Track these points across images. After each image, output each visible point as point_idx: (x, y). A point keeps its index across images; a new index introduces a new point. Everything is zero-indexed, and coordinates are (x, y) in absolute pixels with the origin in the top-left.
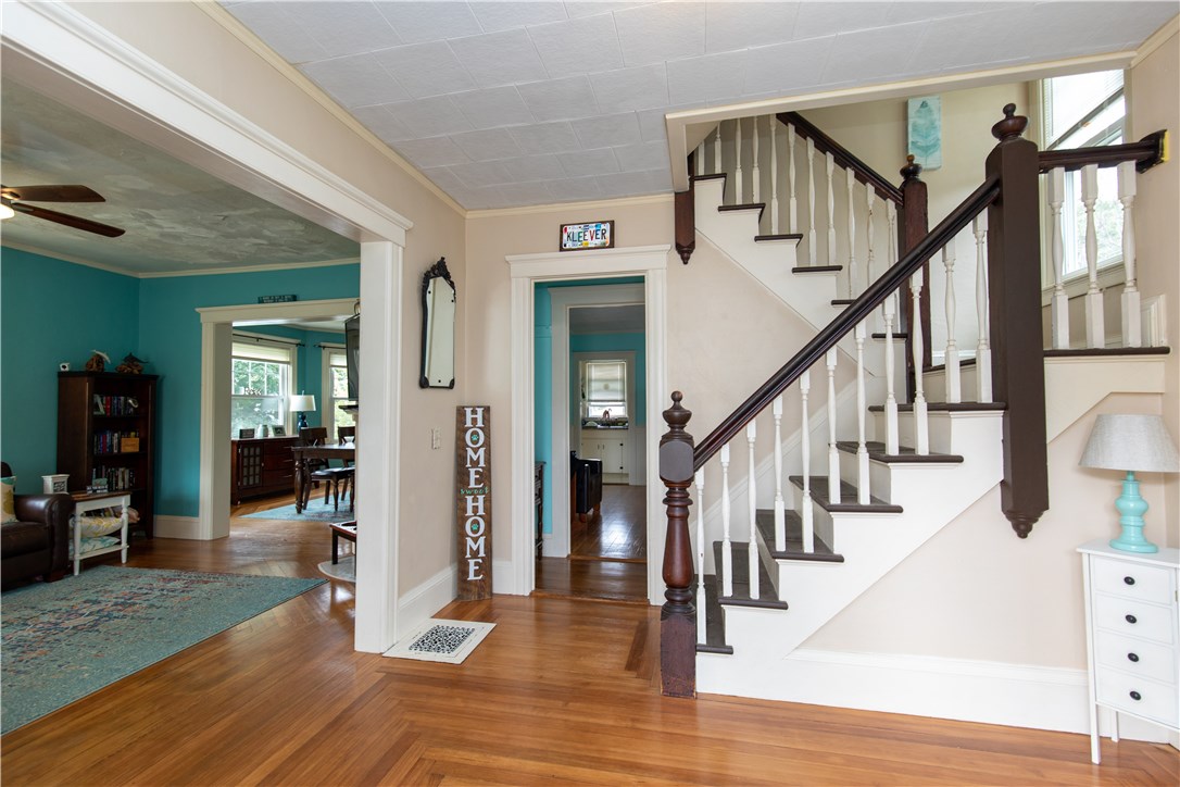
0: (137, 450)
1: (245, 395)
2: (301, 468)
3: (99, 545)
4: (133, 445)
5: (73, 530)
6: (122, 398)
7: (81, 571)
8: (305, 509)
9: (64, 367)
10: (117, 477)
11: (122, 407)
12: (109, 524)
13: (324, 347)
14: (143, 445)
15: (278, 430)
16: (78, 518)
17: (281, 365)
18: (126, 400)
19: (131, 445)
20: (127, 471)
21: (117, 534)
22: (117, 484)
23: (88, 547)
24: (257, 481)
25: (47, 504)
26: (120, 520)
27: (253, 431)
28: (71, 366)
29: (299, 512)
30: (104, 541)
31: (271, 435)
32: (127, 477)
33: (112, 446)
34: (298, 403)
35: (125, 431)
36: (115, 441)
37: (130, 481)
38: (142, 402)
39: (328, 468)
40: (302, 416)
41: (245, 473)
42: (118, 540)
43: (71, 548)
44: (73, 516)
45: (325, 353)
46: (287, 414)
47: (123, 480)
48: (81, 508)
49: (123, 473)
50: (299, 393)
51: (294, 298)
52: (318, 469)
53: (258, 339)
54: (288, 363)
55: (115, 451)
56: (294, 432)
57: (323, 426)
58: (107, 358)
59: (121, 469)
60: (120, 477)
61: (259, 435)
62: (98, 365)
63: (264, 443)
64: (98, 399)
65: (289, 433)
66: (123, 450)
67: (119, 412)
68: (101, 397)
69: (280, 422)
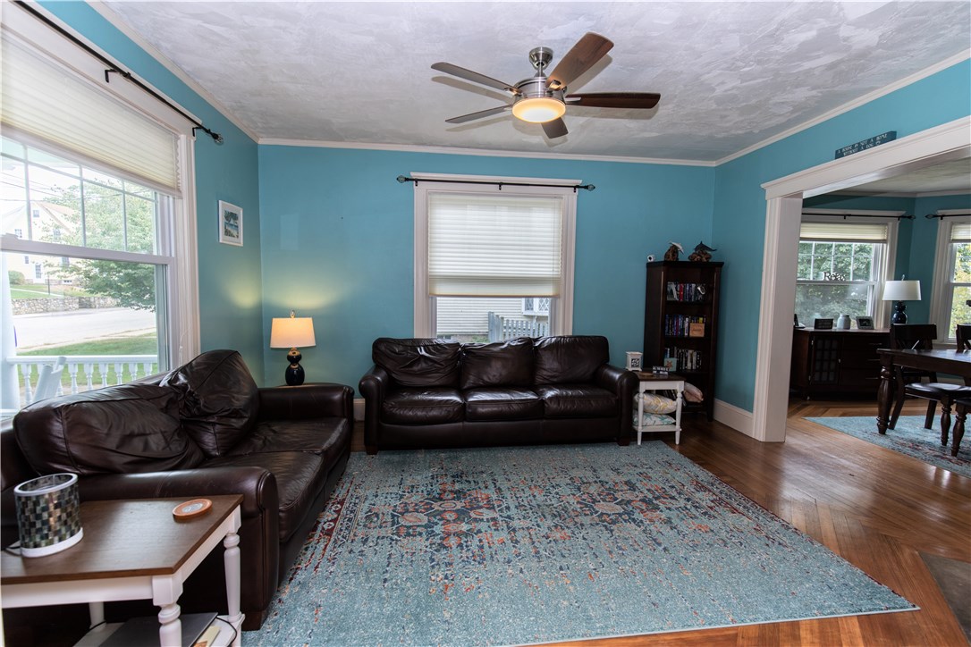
0: (702, 335)
1: (825, 281)
2: (889, 377)
3: (658, 421)
4: (700, 330)
5: (637, 404)
6: (694, 285)
7: (642, 440)
8: (892, 427)
9: (650, 258)
10: (686, 358)
11: (693, 293)
12: (667, 405)
13: (942, 217)
14: (707, 330)
15: (864, 322)
16: (641, 395)
17: (873, 246)
18: (696, 287)
19: (697, 330)
20: (695, 354)
21: (673, 415)
22: (686, 365)
23: (649, 421)
24: (831, 378)
25: (620, 378)
26: (675, 403)
27: (830, 323)
28: (656, 256)
29: (882, 431)
30: (663, 419)
31: (854, 327)
32: (694, 359)
33: (683, 329)
34: (892, 290)
35: (694, 318)
36: (686, 325)
37: (697, 363)
38: (709, 290)
39: (936, 382)
40: (900, 306)
41: (818, 368)
42: (674, 421)
43: (635, 420)
44: (638, 392)
45: (942, 225)
46: (877, 302)
47: (692, 362)
48: (644, 386)
49: (692, 355)
50: (897, 278)
51: (892, 136)
52: (918, 381)
53: (845, 216)
54: (884, 241)
55: (686, 334)
56: (885, 326)
57: (931, 322)
58: (681, 247)
59: (690, 351)
60: (689, 358)
61: (838, 326)
62: (673, 255)
63: (845, 336)
64: (673, 287)
65: (879, 327)
66: (691, 334)
67: (690, 299)
68: (676, 284)
69: (868, 313)
